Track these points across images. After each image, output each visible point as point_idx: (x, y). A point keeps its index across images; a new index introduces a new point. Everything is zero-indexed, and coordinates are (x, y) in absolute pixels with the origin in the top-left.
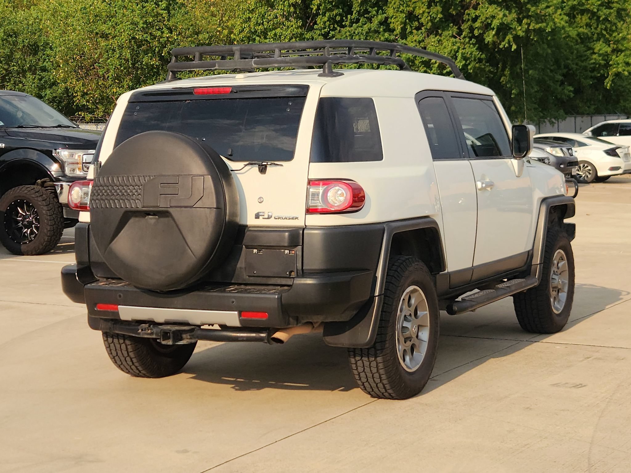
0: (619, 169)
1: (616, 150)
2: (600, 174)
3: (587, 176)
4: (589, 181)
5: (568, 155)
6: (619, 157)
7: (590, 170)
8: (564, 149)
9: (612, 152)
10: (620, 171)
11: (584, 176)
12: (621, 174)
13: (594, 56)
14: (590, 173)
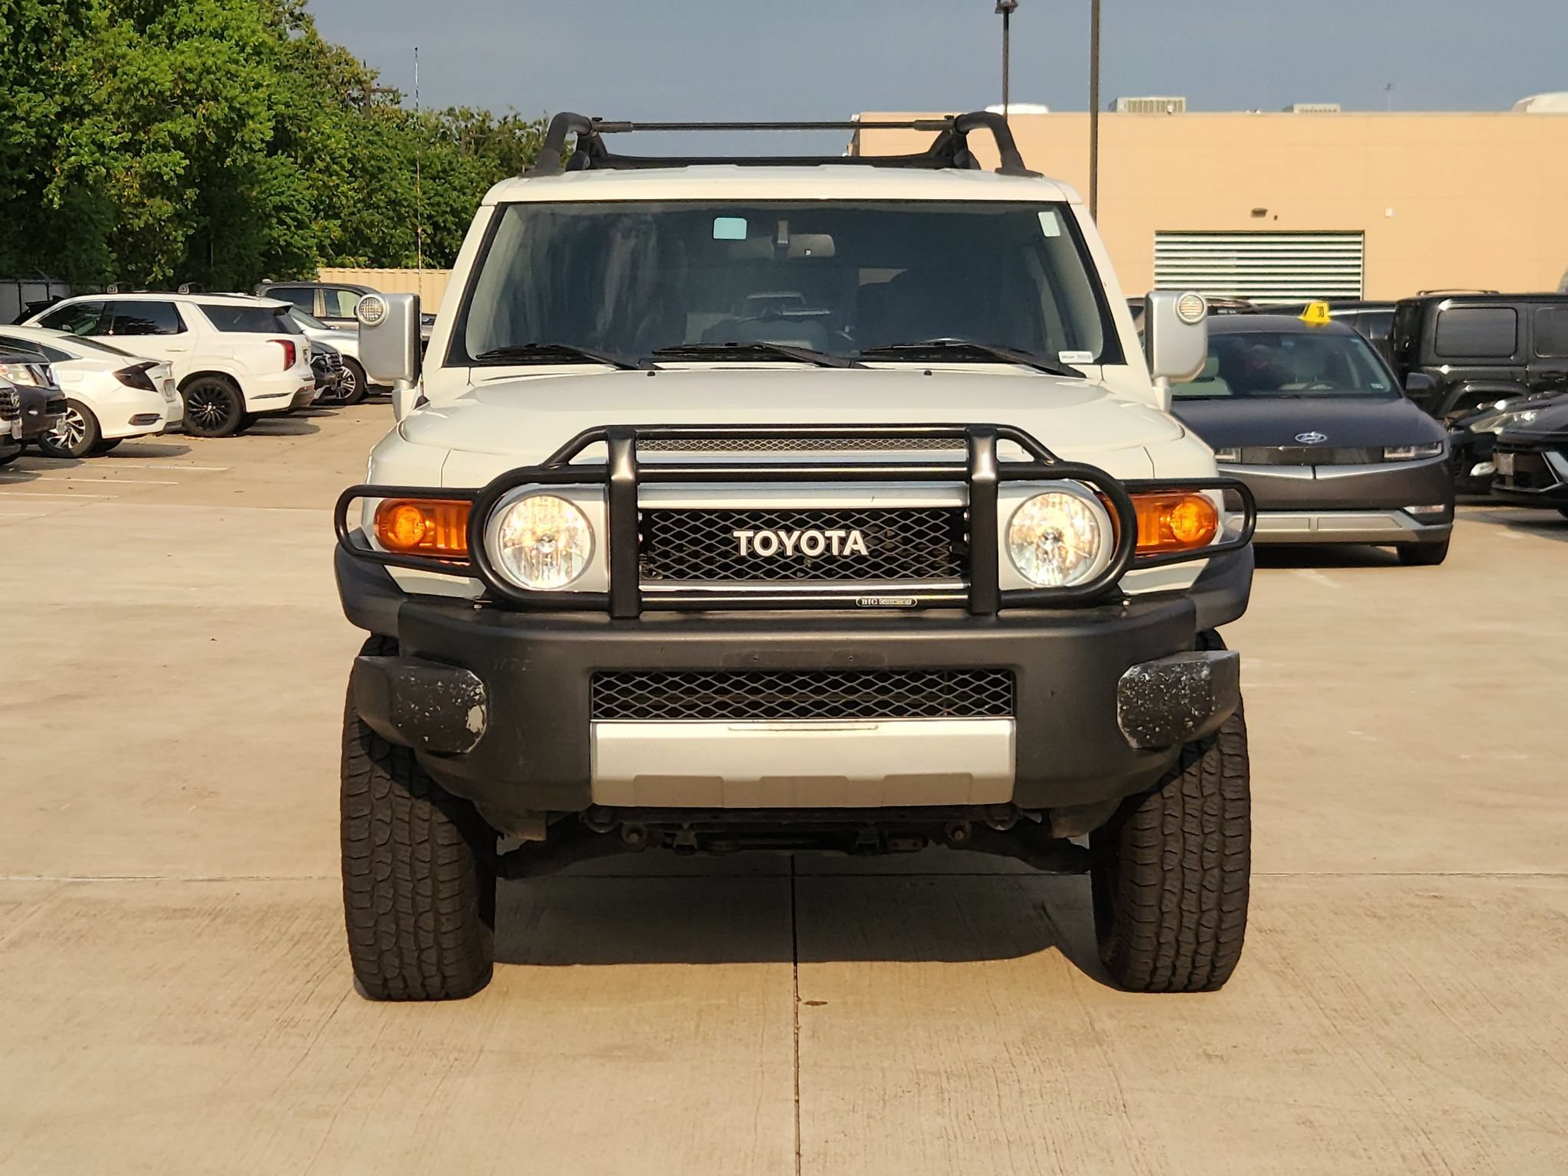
0: (155, 420)
1: (147, 372)
2: (107, 433)
3: (74, 440)
4: (76, 454)
5: (45, 384)
6: (154, 389)
7: (79, 423)
8: (36, 367)
9: (136, 377)
10: (159, 426)
11: (63, 438)
12: (158, 434)
13: (18, 126)
14: (80, 432)
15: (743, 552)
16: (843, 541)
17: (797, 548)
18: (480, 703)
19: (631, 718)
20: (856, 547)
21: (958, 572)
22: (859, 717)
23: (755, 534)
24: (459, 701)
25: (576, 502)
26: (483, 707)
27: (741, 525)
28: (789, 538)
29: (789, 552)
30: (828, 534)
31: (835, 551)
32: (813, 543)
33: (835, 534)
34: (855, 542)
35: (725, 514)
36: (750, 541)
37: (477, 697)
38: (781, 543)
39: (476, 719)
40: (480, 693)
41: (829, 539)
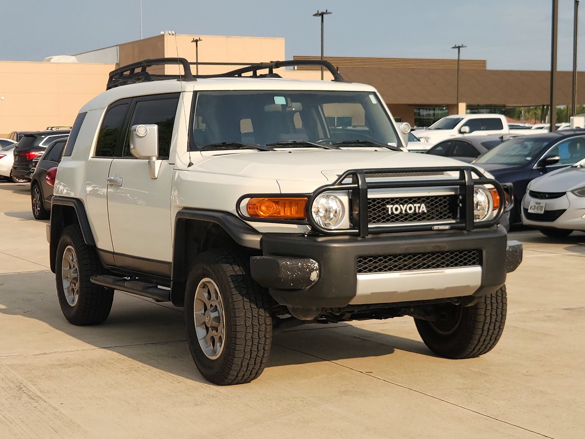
15: (390, 213)
16: (419, 208)
17: (406, 211)
18: (316, 270)
19: (377, 272)
20: (423, 210)
21: (451, 217)
22: (454, 267)
23: (393, 206)
24: (308, 270)
25: (338, 197)
26: (318, 271)
27: (388, 203)
28: (403, 207)
29: (404, 212)
30: (415, 205)
31: (417, 211)
32: (410, 209)
33: (417, 205)
34: (423, 208)
35: (383, 199)
36: (392, 209)
37: (315, 268)
38: (401, 209)
39: (314, 276)
40: (316, 267)
41: (415, 207)
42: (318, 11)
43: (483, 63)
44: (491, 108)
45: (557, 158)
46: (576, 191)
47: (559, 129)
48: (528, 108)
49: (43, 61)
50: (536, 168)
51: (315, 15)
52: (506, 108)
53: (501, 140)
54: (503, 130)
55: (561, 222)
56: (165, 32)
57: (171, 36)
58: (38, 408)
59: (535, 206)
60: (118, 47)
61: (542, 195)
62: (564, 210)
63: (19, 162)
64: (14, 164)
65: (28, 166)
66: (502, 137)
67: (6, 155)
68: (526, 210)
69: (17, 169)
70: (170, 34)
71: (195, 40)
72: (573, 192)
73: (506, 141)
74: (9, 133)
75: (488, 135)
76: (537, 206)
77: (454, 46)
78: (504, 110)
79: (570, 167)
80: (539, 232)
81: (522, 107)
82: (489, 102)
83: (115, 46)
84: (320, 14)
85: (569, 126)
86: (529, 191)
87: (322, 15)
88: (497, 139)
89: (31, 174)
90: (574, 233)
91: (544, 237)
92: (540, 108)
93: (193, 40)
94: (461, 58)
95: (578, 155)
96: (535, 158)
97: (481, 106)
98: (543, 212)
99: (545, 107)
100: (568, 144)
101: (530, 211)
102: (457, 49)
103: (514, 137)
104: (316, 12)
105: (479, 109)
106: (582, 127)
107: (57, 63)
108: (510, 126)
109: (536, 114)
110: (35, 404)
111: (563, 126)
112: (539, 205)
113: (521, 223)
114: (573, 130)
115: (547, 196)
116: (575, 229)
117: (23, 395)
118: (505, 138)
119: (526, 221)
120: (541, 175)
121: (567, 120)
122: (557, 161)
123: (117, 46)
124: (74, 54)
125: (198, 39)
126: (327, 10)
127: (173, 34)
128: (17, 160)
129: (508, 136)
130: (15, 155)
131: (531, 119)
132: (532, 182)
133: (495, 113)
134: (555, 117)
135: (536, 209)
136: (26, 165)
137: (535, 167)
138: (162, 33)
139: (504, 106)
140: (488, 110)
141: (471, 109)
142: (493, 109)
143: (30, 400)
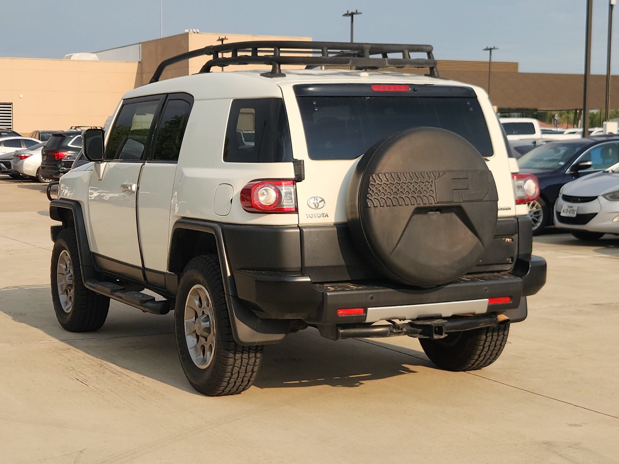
42: (348, 11)
43: (515, 65)
44: (523, 111)
45: (589, 163)
46: (608, 195)
47: (592, 134)
48: (560, 111)
49: (63, 58)
50: (568, 173)
51: (345, 15)
52: (538, 112)
53: (534, 145)
54: (535, 134)
55: (593, 225)
56: (189, 31)
57: (196, 35)
58: (122, 381)
59: (567, 209)
60: (140, 45)
61: (574, 199)
62: (596, 214)
63: (48, 162)
64: (42, 164)
65: (56, 166)
66: (535, 142)
67: (32, 155)
68: (558, 213)
69: (45, 168)
70: (194, 32)
71: (220, 38)
72: (604, 196)
73: (539, 146)
74: (31, 132)
75: (521, 139)
76: (569, 210)
77: (486, 48)
78: (535, 113)
79: (602, 172)
80: (571, 235)
81: (554, 111)
82: (520, 106)
83: (137, 44)
84: (350, 14)
85: (602, 131)
86: (561, 195)
87: (352, 15)
88: (530, 144)
89: (60, 174)
90: (605, 237)
91: (576, 240)
92: (573, 112)
93: (218, 38)
94: (493, 60)
95: (611, 160)
96: (568, 163)
97: (512, 110)
98: (575, 216)
99: (578, 111)
100: (600, 149)
101: (562, 214)
102: (489, 51)
103: (547, 142)
104: (346, 12)
105: (511, 112)
106: (615, 132)
107: (78, 61)
108: (542, 130)
109: (568, 117)
110: (119, 378)
111: (596, 131)
112: (572, 209)
113: (554, 226)
114: (605, 136)
115: (579, 199)
116: (605, 232)
117: (106, 371)
118: (538, 143)
119: (558, 224)
120: (574, 180)
121: (600, 125)
122: (589, 166)
123: (139, 43)
124: (95, 52)
125: (224, 38)
126: (357, 11)
127: (198, 33)
128: (45, 159)
129: (540, 141)
130: (43, 155)
131: (563, 123)
132: (565, 186)
133: (526, 117)
134: (588, 121)
135: (568, 213)
136: (54, 165)
137: (568, 171)
138: (186, 31)
139: (536, 110)
140: (519, 114)
141: (501, 113)
142: (524, 113)
143: (113, 375)
